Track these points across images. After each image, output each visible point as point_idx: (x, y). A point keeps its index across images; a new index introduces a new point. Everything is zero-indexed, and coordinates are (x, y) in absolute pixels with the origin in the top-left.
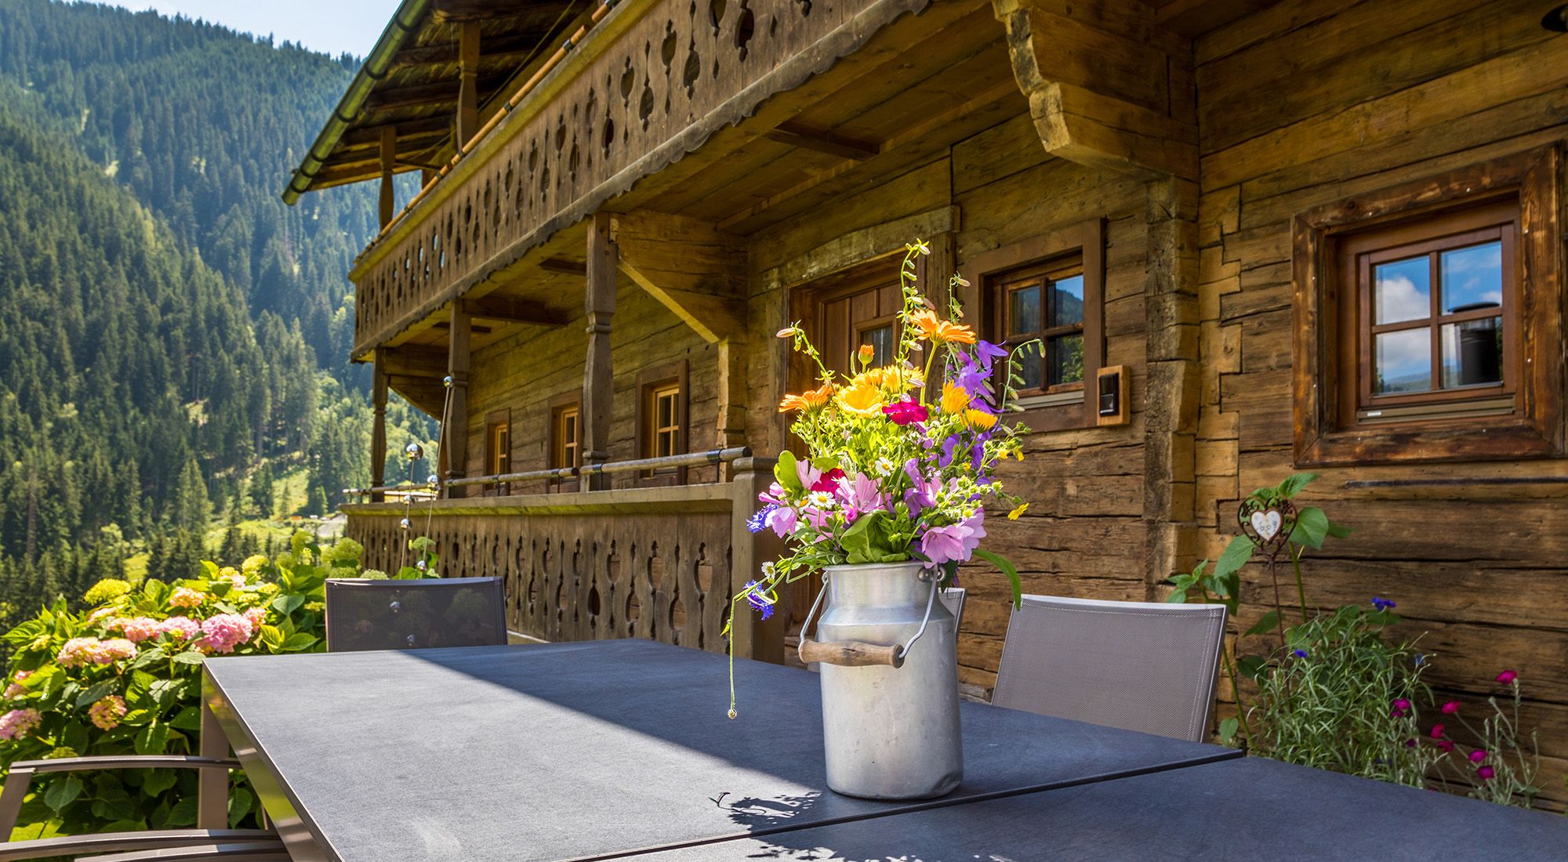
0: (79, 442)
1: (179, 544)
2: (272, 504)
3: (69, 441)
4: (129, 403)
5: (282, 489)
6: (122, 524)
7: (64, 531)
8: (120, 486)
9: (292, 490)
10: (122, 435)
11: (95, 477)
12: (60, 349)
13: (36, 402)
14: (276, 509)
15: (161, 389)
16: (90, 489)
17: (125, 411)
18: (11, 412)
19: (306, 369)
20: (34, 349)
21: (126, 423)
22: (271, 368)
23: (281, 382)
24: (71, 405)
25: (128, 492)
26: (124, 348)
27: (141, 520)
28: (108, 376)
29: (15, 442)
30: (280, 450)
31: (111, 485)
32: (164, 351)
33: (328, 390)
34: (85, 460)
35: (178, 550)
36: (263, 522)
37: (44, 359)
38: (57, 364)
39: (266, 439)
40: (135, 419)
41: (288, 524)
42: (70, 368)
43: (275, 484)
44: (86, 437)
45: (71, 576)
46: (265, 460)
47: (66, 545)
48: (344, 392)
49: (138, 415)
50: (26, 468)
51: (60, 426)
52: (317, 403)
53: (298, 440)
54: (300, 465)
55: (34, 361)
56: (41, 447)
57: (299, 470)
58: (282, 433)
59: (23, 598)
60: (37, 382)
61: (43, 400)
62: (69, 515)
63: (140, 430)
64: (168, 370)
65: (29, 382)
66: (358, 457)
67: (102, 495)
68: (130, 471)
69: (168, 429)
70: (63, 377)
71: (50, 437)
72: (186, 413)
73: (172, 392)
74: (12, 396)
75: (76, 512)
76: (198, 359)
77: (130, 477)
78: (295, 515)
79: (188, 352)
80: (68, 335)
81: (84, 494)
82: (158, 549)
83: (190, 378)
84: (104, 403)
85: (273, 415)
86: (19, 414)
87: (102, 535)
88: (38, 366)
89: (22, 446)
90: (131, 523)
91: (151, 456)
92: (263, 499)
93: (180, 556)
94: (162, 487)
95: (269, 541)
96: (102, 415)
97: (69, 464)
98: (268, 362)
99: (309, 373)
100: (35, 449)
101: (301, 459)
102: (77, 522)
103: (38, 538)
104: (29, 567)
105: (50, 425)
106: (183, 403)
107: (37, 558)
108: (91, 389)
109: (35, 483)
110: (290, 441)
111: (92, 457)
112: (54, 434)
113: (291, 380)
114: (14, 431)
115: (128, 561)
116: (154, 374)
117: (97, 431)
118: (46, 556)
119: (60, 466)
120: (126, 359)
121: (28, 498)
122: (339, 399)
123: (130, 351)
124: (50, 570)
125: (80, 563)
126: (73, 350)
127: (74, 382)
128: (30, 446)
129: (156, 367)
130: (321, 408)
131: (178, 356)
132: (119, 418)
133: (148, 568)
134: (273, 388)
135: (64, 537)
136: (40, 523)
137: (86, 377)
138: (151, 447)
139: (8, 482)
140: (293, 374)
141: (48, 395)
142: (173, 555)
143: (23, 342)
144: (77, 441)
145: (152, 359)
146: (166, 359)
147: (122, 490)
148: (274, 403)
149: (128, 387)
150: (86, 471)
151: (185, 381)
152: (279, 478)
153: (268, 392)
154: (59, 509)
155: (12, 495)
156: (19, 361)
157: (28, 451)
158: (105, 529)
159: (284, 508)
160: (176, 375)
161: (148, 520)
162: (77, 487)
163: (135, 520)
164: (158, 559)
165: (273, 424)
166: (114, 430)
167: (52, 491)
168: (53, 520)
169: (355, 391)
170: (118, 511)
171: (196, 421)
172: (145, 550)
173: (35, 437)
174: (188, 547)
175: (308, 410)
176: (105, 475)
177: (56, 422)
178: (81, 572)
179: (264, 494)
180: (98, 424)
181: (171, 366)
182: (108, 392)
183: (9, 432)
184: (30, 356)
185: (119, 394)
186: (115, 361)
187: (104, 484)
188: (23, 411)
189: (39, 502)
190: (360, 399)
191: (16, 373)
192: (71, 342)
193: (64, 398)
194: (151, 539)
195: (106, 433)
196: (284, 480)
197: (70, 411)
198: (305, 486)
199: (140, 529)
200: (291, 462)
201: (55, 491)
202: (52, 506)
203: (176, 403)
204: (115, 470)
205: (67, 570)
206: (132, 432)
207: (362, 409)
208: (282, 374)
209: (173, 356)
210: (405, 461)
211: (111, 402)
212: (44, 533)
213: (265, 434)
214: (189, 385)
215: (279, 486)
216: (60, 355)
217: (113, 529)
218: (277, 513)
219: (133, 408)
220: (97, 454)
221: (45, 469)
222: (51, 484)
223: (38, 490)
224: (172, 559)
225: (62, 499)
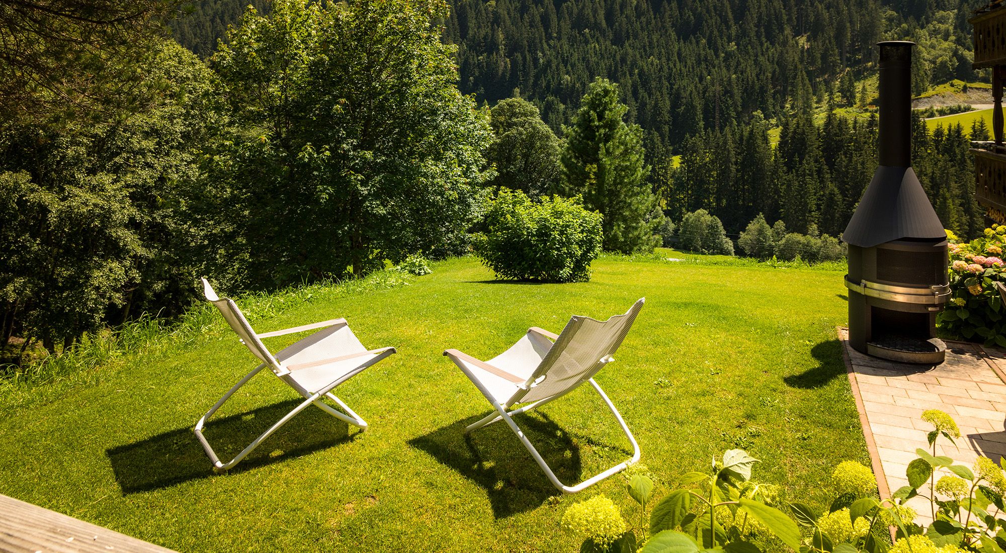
0: (738, 63)
1: (798, 123)
2: (854, 97)
3: (733, 63)
4: (764, 40)
5: (861, 87)
6: (764, 110)
7: (733, 114)
8: (761, 88)
9: (867, 87)
10: (761, 58)
11: (748, 84)
12: (726, 12)
13: (715, 43)
14: (857, 100)
15: (782, 30)
16: (746, 90)
17: (762, 44)
18: (704, 50)
19: (874, 7)
20: (713, 14)
21: (762, 51)
22: (849, 9)
23: (857, 17)
24: (734, 43)
25: (766, 92)
26: (759, 7)
27: (774, 108)
28: (752, 25)
29: (707, 65)
30: (858, 62)
31: (757, 87)
32: (782, 7)
33: (890, 20)
34: (742, 74)
35: (798, 127)
36: (849, 109)
37: (718, 19)
38: (725, 21)
39: (848, 55)
40: (768, 48)
41: (866, 111)
42: (732, 22)
43: (855, 84)
44: (742, 61)
45: (740, 140)
46: (848, 69)
47: (735, 123)
48: (902, 19)
49: (769, 46)
50: (713, 79)
51: (729, 56)
52: (882, 29)
53: (870, 54)
54: (872, 71)
55: (714, 20)
56: (719, 67)
57: (872, 74)
58: (859, 50)
59: (716, 151)
60: (716, 32)
61: (719, 41)
62: (735, 105)
63: (770, 55)
64: (785, 17)
65: (712, 32)
66: (916, 64)
67: (752, 93)
68: (767, 79)
69: (787, 53)
70: (728, 28)
71: (723, 62)
72: (797, 43)
73: (788, 31)
74: (704, 41)
75: (739, 104)
76: (802, 9)
77: (767, 83)
78: (871, 104)
79: (796, 5)
80: (730, 4)
81: (743, 93)
82: (786, 126)
83: (798, 21)
84: (750, 40)
85: (852, 40)
86: (708, 51)
87: (753, 117)
88: (716, 23)
89: (710, 67)
90: (768, 109)
91: (777, 70)
92: (848, 94)
93: (799, 131)
94: (785, 89)
95: (855, 122)
96: (750, 47)
97: (734, 76)
98: (847, 6)
99: (876, 10)
100: (716, 69)
101: (872, 67)
102: (740, 109)
103: (721, 118)
104: (719, 135)
105: (723, 55)
106: (794, 37)
107: (722, 129)
108: (744, 34)
109: (718, 88)
110: (864, 56)
111: (745, 72)
112: (726, 60)
113: (864, 15)
114: (706, 60)
115: (769, 132)
116: (777, 21)
117: (747, 57)
118: (727, 129)
119: (730, 77)
120: (761, 13)
121: (715, 96)
122: (899, 25)
123: (763, 9)
124: (729, 136)
125: (744, 133)
126: (733, 12)
127: (734, 30)
128: (714, 67)
129: (778, 17)
130: (886, 32)
131: (790, 9)
132: (759, 48)
133: (781, 137)
134: (851, 22)
135: (734, 118)
136: (721, 110)
137: (740, 26)
138: (777, 64)
139: (705, 87)
140: (864, 12)
141: (722, 39)
142: (795, 130)
143: (708, 11)
144: (737, 63)
145: (775, 12)
146: (784, 11)
147: (763, 90)
148: (852, 31)
149: (763, 30)
150: (743, 80)
151: (795, 23)
152: (859, 80)
153: (848, 25)
154: (730, 102)
155: (707, 94)
156: (706, 22)
157: (713, 70)
158: (755, 113)
159: (863, 99)
160: (790, 20)
161: (778, 108)
162: (738, 89)
163: (771, 107)
164: (786, 131)
165: (852, 45)
166: (757, 56)
167: (726, 92)
168: (727, 108)
169: (911, 18)
170: (761, 103)
171: (803, 47)
172: (777, 126)
173: (716, 62)
174: (804, 125)
175: (876, 35)
176: (753, 82)
177: (726, 53)
178: (745, 138)
179: (849, 91)
180: (748, 53)
181: (787, 15)
182: (753, 34)
183: (703, 60)
184: (711, 18)
185: (758, 35)
186: (755, 16)
187: (753, 87)
188: (709, 48)
189: (720, 98)
190: (914, 23)
191: (706, 28)
192: (731, 8)
193: (730, 40)
194: (780, 119)
195: (752, 58)
196: (862, 81)
197: (733, 46)
198: (877, 85)
199: (774, 113)
200: (866, 69)
201: (728, 92)
202: (727, 100)
203: (790, 37)
204: (758, 79)
205: (737, 137)
206: (766, 56)
207: (917, 30)
208: (857, 12)
209: (788, 8)
210: (952, 65)
211: (754, 39)
212: (723, 115)
213: (847, 52)
214: (797, 25)
215: (859, 86)
216: (726, 16)
217: (759, 113)
218: (858, 104)
219: (766, 42)
220: (748, 69)
221: (722, 80)
222: (726, 88)
223: (720, 91)
224: (795, 132)
225: (732, 96)
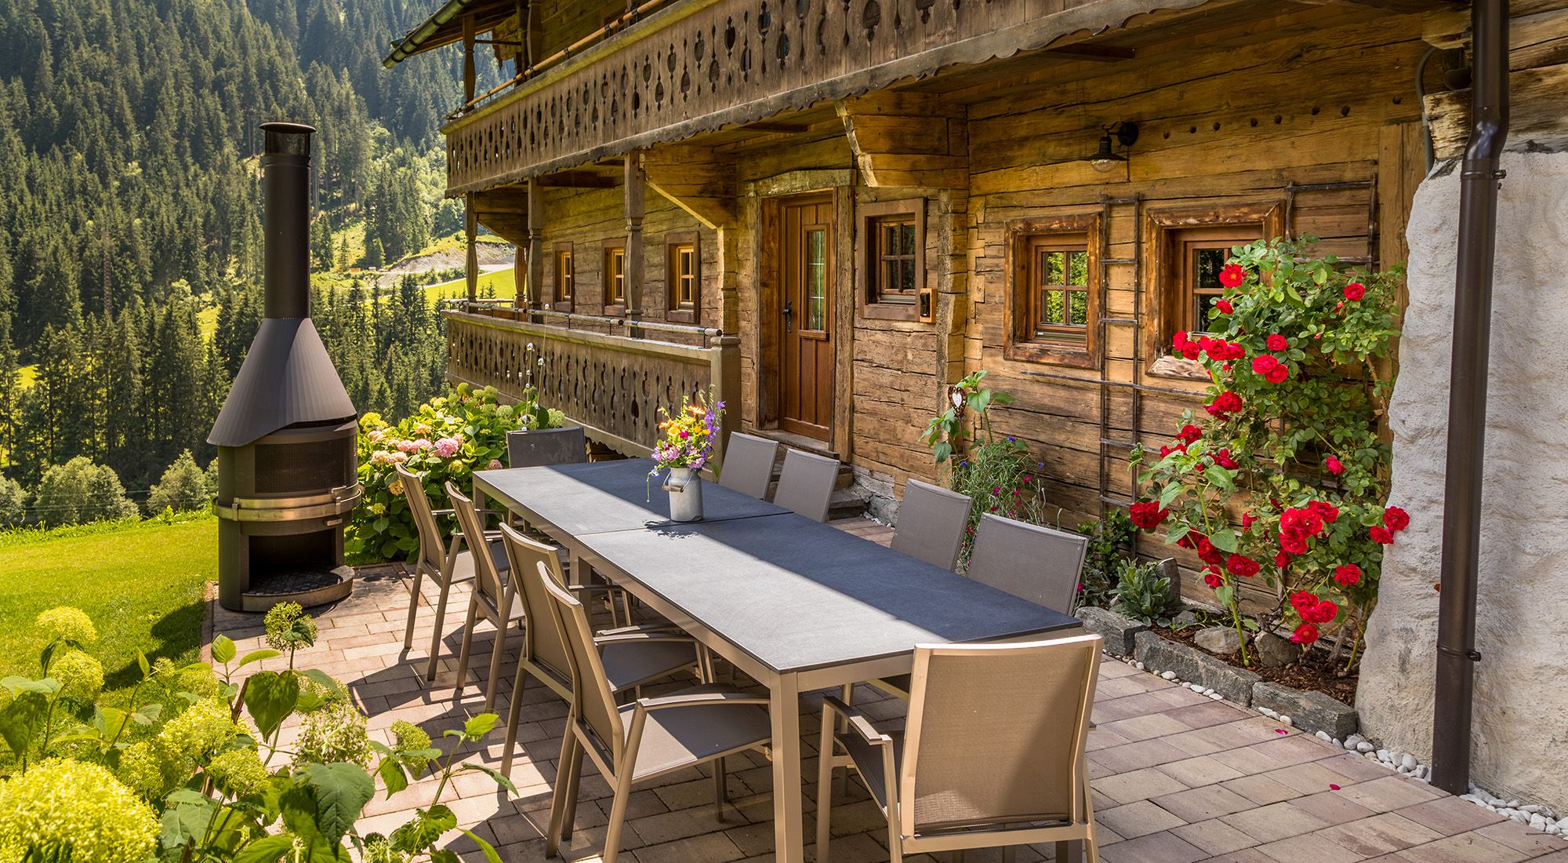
0: (145, 199)
1: (246, 299)
2: (331, 257)
3: (136, 199)
4: (189, 160)
5: (341, 241)
6: (190, 279)
7: (137, 287)
8: (186, 242)
9: (349, 240)
10: (185, 192)
11: (163, 235)
12: (121, 108)
13: (102, 162)
14: (335, 261)
15: (219, 146)
16: (159, 246)
17: (186, 168)
18: (80, 173)
19: (358, 119)
20: (97, 109)
21: (187, 179)
22: (323, 120)
23: (334, 133)
24: (135, 164)
25: (194, 248)
26: (181, 105)
27: (208, 274)
28: (168, 134)
29: (86, 201)
30: (336, 202)
31: (178, 241)
32: (219, 107)
33: (380, 140)
34: (151, 218)
35: (246, 304)
36: (324, 274)
37: (107, 118)
38: (122, 126)
39: (322, 191)
40: (196, 175)
41: (348, 276)
42: (132, 126)
43: (333, 236)
44: (151, 195)
45: (148, 331)
46: (322, 213)
47: (140, 301)
48: (396, 141)
49: (199, 171)
50: (98, 226)
51: (126, 185)
52: (370, 154)
53: (353, 191)
54: (356, 217)
55: (98, 121)
56: (110, 205)
57: (356, 222)
58: (338, 184)
59: (106, 353)
60: (102, 142)
61: (109, 159)
62: (140, 271)
63: (201, 186)
64: (225, 125)
65: (94, 142)
66: (413, 207)
67: (170, 251)
68: (195, 226)
69: (228, 184)
70: (126, 136)
71: (118, 195)
72: (244, 169)
73: (229, 148)
74: (79, 157)
75: (147, 269)
76: (252, 113)
77: (196, 233)
78: (354, 266)
79: (242, 106)
80: (127, 94)
81: (154, 251)
82: (227, 303)
83: (245, 133)
84: (165, 160)
85: (327, 167)
86: (89, 175)
87: (173, 290)
88: (102, 126)
89: (93, 205)
90: (199, 277)
91: (213, 211)
92: (323, 252)
93: (249, 311)
94: (226, 244)
95: (332, 294)
96: (165, 172)
97: (137, 221)
98: (320, 115)
99: (361, 124)
100: (104, 208)
101: (357, 210)
102: (149, 278)
103: (114, 294)
104: (110, 323)
105: (117, 183)
106: (240, 158)
107: (115, 314)
108: (153, 147)
109: (108, 242)
110: (345, 193)
111: (158, 214)
112: (122, 192)
113: (344, 131)
114: (84, 191)
115: (199, 315)
116: (212, 130)
117: (161, 189)
118: (125, 312)
119: (130, 223)
120: (184, 116)
121: (102, 256)
122: (392, 149)
123: (187, 108)
124: (129, 325)
125: (156, 319)
126: (134, 108)
127: (136, 141)
128: (100, 205)
129: (213, 124)
130: (374, 158)
131: (233, 112)
132: (181, 174)
133: (219, 322)
134: (326, 140)
135: (137, 293)
136: (114, 279)
137: (147, 135)
138: (213, 202)
139: (83, 240)
140: (344, 126)
141: (113, 155)
142: (242, 309)
143: (86, 103)
144: (143, 198)
145: (208, 114)
146: (222, 115)
147: (188, 246)
148: (328, 154)
149: (187, 144)
150: (154, 229)
151: (241, 136)
152: (337, 230)
153: (322, 144)
154: (131, 266)
155: (87, 253)
156: (83, 122)
157: (98, 210)
158: (175, 285)
159: (343, 260)
160: (232, 130)
161: (215, 275)
162: (146, 244)
163: (202, 274)
164: (227, 313)
165: (328, 176)
166: (177, 187)
167: (123, 249)
168: (126, 277)
169: (407, 140)
170: (186, 267)
171: (254, 176)
172: (214, 304)
173: (104, 196)
174: (255, 302)
175: (361, 162)
176: (172, 232)
177: (122, 180)
178: (157, 327)
179: (324, 246)
180: (162, 182)
181: (227, 121)
182: (170, 150)
183: (79, 192)
184: (93, 117)
185: (179, 151)
186: (173, 118)
187: (171, 240)
188: (91, 170)
189: (112, 260)
190: (412, 148)
191: (82, 134)
192: (130, 101)
193: (128, 157)
194: (218, 293)
195: (170, 191)
196: (342, 232)
197: (134, 169)
198: (363, 238)
199: (208, 283)
200: (347, 214)
201: (126, 249)
202: (124, 263)
203: (233, 159)
204: (181, 227)
205: (144, 326)
206: (194, 189)
207: (415, 158)
208: (334, 126)
209: (228, 110)
210: (458, 210)
211: (172, 159)
212: (119, 289)
213: (321, 187)
214: (245, 140)
215: (337, 238)
216: (121, 115)
217: (182, 284)
218: (337, 266)
219: (194, 164)
220: (163, 210)
221: (115, 227)
222: (122, 242)
223: (111, 247)
224: (241, 314)
225: (134, 256)
